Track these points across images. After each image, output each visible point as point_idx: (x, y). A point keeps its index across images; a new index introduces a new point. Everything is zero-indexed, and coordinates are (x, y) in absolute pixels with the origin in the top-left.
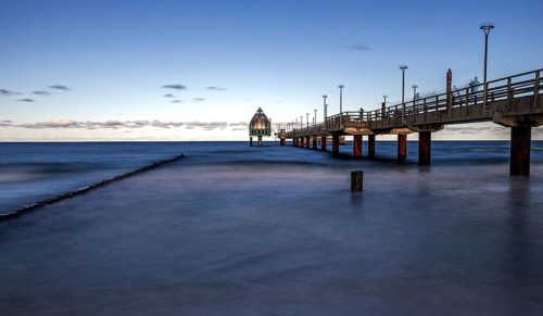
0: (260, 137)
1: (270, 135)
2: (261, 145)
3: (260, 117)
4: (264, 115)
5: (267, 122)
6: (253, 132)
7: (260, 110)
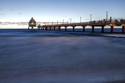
1: (36, 27)
4: (34, 20)
5: (35, 22)
6: (30, 26)
7: (32, 18)
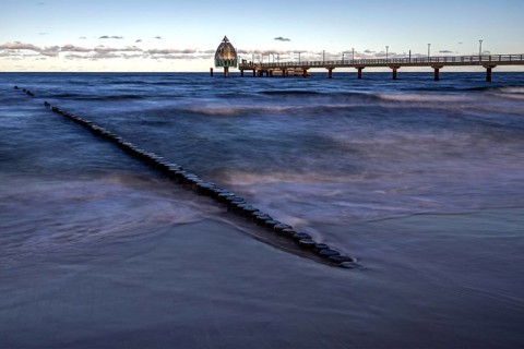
0: (226, 69)
1: (235, 66)
2: (226, 76)
3: (225, 47)
4: (230, 44)
7: (225, 39)
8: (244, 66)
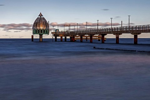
0: (41, 36)
2: (41, 41)
4: (44, 18)
5: (46, 24)
6: (35, 32)
7: (41, 15)
8: (56, 34)
